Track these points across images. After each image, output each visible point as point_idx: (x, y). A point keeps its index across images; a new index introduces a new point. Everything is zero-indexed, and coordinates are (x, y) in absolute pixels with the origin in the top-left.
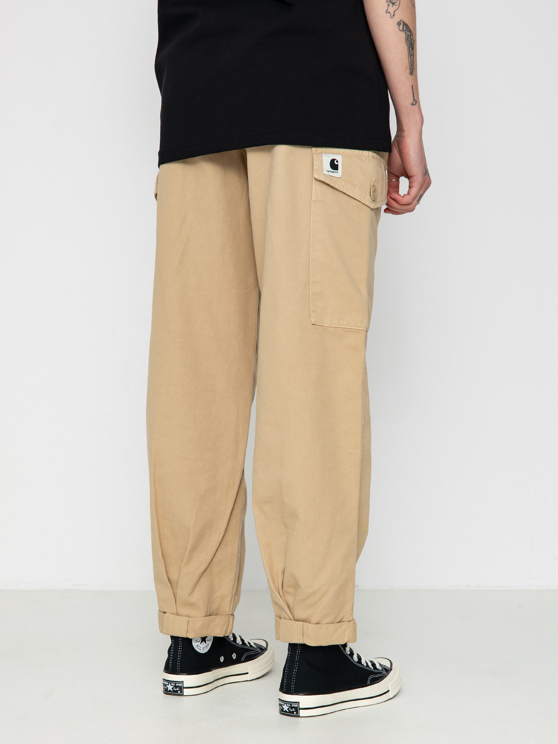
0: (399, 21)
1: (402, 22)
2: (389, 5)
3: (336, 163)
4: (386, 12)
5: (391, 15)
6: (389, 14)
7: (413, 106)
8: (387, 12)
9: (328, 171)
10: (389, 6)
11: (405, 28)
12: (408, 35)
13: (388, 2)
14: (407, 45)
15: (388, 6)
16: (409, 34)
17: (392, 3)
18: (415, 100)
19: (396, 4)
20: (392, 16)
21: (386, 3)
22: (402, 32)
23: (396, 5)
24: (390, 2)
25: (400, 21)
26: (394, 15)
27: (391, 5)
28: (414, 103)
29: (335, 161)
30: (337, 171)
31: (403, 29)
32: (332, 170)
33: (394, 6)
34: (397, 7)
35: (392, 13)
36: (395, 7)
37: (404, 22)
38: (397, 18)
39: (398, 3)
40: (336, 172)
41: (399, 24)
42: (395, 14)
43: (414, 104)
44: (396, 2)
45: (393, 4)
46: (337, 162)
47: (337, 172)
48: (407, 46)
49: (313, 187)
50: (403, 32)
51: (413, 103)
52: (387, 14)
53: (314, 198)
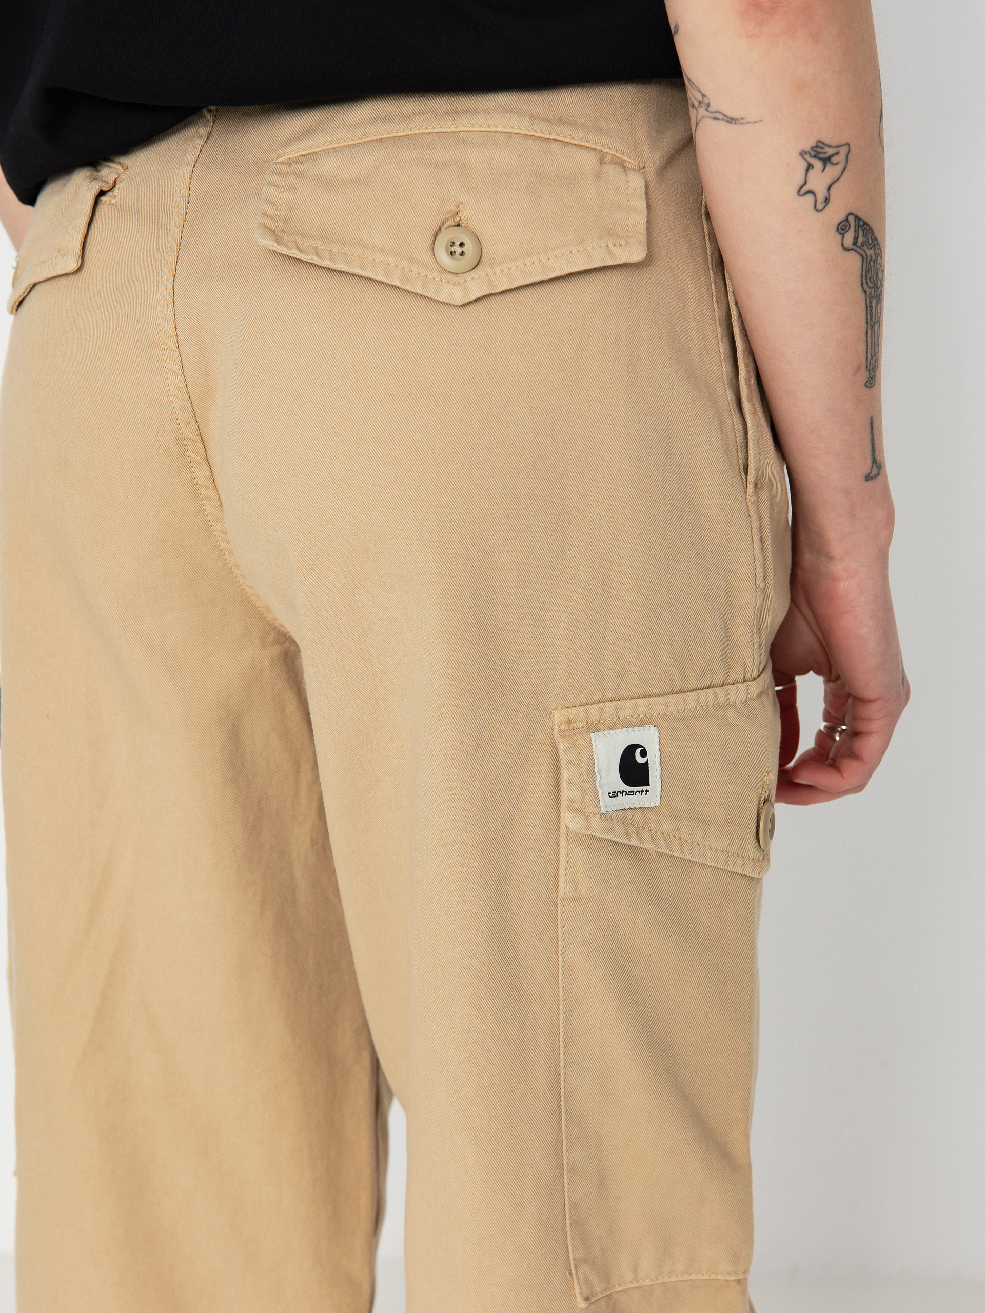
0: (842, 216)
1: (851, 219)
2: (810, 166)
3: (640, 760)
4: (799, 192)
5: (816, 201)
6: (810, 197)
7: (870, 483)
8: (803, 191)
9: (614, 795)
10: (811, 172)
11: (860, 239)
12: (869, 259)
13: (807, 157)
14: (865, 292)
15: (807, 171)
16: (871, 256)
17: (820, 159)
18: (876, 462)
19: (834, 160)
20: (820, 206)
21: (801, 160)
22: (852, 253)
23: (837, 164)
24: (815, 157)
25: (847, 220)
26: (827, 200)
27: (818, 164)
28: (875, 471)
29: (638, 751)
30: (644, 788)
31: (855, 243)
32: (628, 789)
33: (829, 166)
34: (839, 168)
35: (821, 197)
36: (832, 171)
37: (857, 218)
38: (836, 212)
39: (840, 158)
40: (642, 791)
41: (842, 228)
42: (831, 199)
43: (872, 475)
44: (837, 153)
45: (826, 161)
46: (644, 753)
47: (644, 793)
48: (864, 297)
49: (563, 851)
50: (856, 251)
51: (869, 474)
52: (802, 198)
53: (564, 889)
